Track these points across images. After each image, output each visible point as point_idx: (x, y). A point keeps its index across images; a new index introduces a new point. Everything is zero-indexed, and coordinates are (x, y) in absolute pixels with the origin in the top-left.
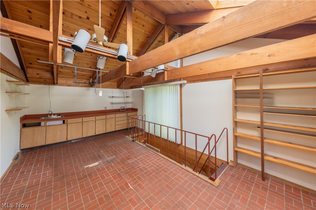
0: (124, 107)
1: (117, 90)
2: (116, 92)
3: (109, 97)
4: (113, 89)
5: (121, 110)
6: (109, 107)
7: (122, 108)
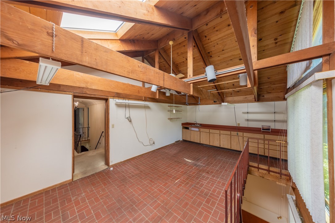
0: (270, 126)
1: (256, 104)
2: (255, 107)
3: (244, 113)
4: (249, 103)
5: (263, 129)
6: (244, 124)
7: (265, 127)
